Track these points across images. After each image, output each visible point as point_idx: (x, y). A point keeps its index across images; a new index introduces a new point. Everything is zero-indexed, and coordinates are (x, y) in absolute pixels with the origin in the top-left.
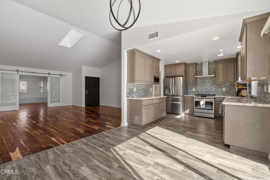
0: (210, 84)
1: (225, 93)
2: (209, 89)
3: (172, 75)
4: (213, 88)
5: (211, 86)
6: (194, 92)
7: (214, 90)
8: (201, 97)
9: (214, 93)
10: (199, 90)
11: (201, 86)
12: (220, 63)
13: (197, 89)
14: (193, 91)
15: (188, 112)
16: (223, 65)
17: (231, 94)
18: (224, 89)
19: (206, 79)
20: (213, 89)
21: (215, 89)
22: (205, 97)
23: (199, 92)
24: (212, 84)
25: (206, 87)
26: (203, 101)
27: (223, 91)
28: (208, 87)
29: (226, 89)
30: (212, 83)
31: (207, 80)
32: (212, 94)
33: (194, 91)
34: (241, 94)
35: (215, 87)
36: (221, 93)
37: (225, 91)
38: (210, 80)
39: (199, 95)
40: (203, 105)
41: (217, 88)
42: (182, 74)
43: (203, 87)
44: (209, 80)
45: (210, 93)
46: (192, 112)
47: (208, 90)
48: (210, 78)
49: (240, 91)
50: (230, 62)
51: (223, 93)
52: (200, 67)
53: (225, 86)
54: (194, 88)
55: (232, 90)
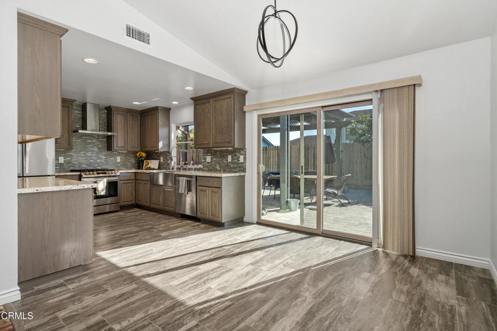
0: (96, 150)
1: (119, 165)
2: (94, 158)
4: (101, 156)
5: (98, 153)
6: (62, 165)
7: (103, 161)
10: (73, 160)
11: (78, 152)
12: (119, 114)
13: (69, 158)
16: (123, 118)
18: (119, 159)
19: (88, 138)
20: (100, 159)
22: (105, 173)
24: (99, 148)
25: (89, 154)
27: (118, 161)
28: (92, 155)
29: (121, 159)
30: (99, 146)
31: (91, 141)
32: (99, 168)
34: (148, 166)
35: (105, 155)
36: (114, 165)
37: (120, 161)
38: (96, 140)
39: (92, 171)
41: (108, 156)
43: (83, 155)
44: (94, 141)
45: (96, 165)
47: (92, 161)
48: (96, 137)
49: (143, 161)
50: (132, 116)
51: (118, 165)
52: (76, 112)
53: (120, 154)
54: (60, 156)
55: (130, 161)
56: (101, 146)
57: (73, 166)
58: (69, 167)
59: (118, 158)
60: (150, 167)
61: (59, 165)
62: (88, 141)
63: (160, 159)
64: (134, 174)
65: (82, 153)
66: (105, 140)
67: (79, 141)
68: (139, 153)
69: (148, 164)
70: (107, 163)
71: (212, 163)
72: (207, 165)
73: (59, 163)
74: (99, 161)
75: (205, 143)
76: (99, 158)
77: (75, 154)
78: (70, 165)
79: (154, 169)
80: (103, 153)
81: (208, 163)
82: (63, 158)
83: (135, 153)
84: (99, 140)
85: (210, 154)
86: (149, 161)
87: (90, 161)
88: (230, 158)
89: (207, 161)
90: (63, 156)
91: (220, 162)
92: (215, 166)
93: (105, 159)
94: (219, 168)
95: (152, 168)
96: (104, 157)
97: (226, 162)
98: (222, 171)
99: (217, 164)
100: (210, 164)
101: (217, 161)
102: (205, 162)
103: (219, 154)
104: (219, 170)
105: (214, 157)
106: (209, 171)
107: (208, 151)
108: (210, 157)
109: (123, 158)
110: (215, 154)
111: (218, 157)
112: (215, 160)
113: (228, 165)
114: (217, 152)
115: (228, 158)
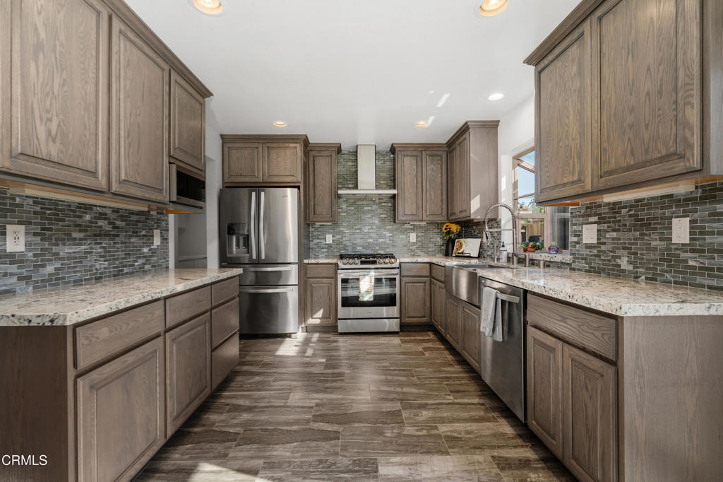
0: (377, 222)
1: (414, 247)
2: (374, 235)
3: (256, 180)
4: (384, 233)
5: (379, 228)
6: (329, 246)
7: (388, 241)
8: (362, 263)
9: (387, 250)
10: (344, 239)
11: (350, 227)
12: (407, 156)
13: (339, 237)
14: (327, 242)
15: (318, 321)
16: (415, 161)
17: (429, 249)
18: (413, 237)
19: (365, 203)
21: (390, 235)
22: (374, 262)
23: (345, 245)
24: (382, 220)
25: (366, 229)
26: (367, 278)
27: (411, 241)
28: (371, 231)
29: (417, 237)
30: (382, 216)
31: (369, 208)
32: (382, 252)
33: (331, 242)
34: (460, 251)
35: (390, 231)
36: (405, 248)
37: (415, 241)
38: (377, 207)
40: (368, 292)
41: (395, 232)
42: (295, 180)
43: (358, 231)
44: (374, 207)
45: (377, 248)
46: (330, 322)
47: (371, 240)
48: (377, 201)
49: (453, 241)
50: (430, 156)
51: (411, 248)
52: (349, 163)
53: (415, 228)
54: (329, 233)
55: (432, 240)
56: (385, 216)
57: (345, 249)
58: (340, 249)
59: (411, 234)
60: (462, 253)
61: (326, 246)
62: (366, 208)
63: (481, 237)
64: (428, 265)
65: (357, 227)
66: (390, 204)
67: (353, 208)
68: (445, 227)
69: (462, 245)
70: (394, 244)
71: (603, 247)
72: (585, 252)
73: (326, 244)
74: (381, 240)
76: (381, 236)
77: (348, 229)
78: (341, 246)
79: (470, 257)
80: (387, 227)
82: (331, 236)
83: (440, 225)
84: (382, 206)
85: (595, 219)
86: (462, 240)
87: (369, 240)
89: (585, 241)
90: (331, 233)
91: (633, 244)
92: (615, 258)
93: (390, 236)
94: (631, 268)
95: (466, 255)
96: (388, 234)
97: (662, 244)
98: (643, 277)
99: (622, 251)
100: (595, 251)
101: (619, 239)
102: (578, 246)
103: (630, 216)
104: (630, 272)
105: (608, 227)
106: (590, 272)
107: (587, 208)
108: (595, 226)
109: (420, 234)
110: (615, 217)
111: (625, 225)
112: (613, 239)
113: (675, 255)
114: (623, 211)
115: (671, 228)
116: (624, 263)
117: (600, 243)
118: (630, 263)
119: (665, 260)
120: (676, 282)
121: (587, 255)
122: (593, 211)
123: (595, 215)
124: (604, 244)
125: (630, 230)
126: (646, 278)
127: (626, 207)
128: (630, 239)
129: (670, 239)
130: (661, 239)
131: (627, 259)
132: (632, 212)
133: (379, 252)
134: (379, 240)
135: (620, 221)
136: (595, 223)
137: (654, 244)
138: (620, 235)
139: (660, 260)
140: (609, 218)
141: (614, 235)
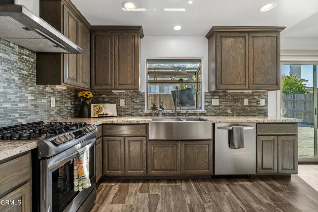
0: (16, 79)
2: (13, 98)
4: (26, 95)
5: (20, 87)
7: (30, 106)
9: (29, 117)
16: (75, 26)
18: (53, 102)
21: (33, 98)
24: (22, 77)
27: (52, 106)
29: (56, 101)
30: (23, 72)
34: (102, 113)
35: (31, 93)
37: (54, 106)
41: (38, 96)
50: (83, 29)
51: (52, 113)
53: (55, 92)
55: (66, 105)
56: (26, 73)
59: (52, 99)
60: (106, 114)
66: (32, 60)
69: (101, 109)
70: (37, 109)
71: (221, 107)
72: (212, 109)
74: (22, 105)
75: (237, 83)
76: (23, 99)
80: (30, 88)
81: (215, 107)
84: (23, 59)
85: (218, 97)
86: (101, 105)
88: (246, 102)
89: (213, 105)
91: (232, 105)
92: (226, 110)
93: (32, 100)
94: (232, 112)
95: (109, 115)
96: (31, 98)
97: (241, 105)
98: (236, 115)
99: (229, 108)
100: (218, 108)
101: (228, 104)
102: (209, 106)
103: (231, 97)
104: (231, 114)
105: (223, 100)
106: (215, 115)
107: (213, 93)
108: (218, 100)
109: (58, 99)
110: (226, 97)
111: (230, 100)
112: (225, 104)
113: (244, 108)
114: (229, 95)
115: (244, 101)
116: (229, 111)
117: (220, 105)
118: (231, 111)
119: (242, 110)
120: (245, 115)
121: (214, 110)
122: (216, 94)
123: (217, 96)
124: (222, 105)
125: (231, 101)
126: (237, 115)
127: (230, 94)
128: (231, 104)
129: (244, 104)
130: (241, 104)
131: (230, 110)
132: (232, 96)
133: (20, 121)
134: (20, 105)
135: (228, 98)
136: (217, 98)
137: (239, 105)
138: (228, 103)
139: (241, 110)
140: (223, 97)
141: (226, 102)
